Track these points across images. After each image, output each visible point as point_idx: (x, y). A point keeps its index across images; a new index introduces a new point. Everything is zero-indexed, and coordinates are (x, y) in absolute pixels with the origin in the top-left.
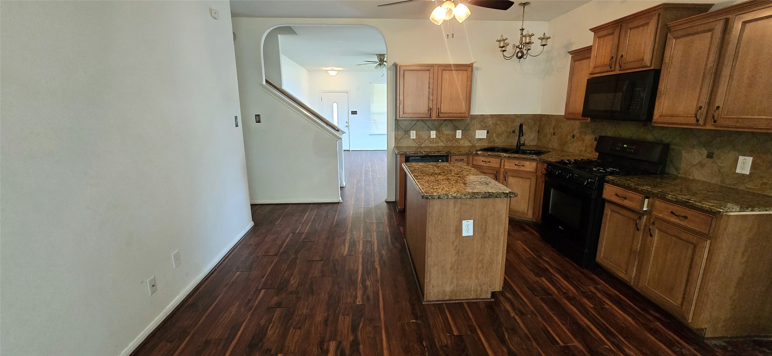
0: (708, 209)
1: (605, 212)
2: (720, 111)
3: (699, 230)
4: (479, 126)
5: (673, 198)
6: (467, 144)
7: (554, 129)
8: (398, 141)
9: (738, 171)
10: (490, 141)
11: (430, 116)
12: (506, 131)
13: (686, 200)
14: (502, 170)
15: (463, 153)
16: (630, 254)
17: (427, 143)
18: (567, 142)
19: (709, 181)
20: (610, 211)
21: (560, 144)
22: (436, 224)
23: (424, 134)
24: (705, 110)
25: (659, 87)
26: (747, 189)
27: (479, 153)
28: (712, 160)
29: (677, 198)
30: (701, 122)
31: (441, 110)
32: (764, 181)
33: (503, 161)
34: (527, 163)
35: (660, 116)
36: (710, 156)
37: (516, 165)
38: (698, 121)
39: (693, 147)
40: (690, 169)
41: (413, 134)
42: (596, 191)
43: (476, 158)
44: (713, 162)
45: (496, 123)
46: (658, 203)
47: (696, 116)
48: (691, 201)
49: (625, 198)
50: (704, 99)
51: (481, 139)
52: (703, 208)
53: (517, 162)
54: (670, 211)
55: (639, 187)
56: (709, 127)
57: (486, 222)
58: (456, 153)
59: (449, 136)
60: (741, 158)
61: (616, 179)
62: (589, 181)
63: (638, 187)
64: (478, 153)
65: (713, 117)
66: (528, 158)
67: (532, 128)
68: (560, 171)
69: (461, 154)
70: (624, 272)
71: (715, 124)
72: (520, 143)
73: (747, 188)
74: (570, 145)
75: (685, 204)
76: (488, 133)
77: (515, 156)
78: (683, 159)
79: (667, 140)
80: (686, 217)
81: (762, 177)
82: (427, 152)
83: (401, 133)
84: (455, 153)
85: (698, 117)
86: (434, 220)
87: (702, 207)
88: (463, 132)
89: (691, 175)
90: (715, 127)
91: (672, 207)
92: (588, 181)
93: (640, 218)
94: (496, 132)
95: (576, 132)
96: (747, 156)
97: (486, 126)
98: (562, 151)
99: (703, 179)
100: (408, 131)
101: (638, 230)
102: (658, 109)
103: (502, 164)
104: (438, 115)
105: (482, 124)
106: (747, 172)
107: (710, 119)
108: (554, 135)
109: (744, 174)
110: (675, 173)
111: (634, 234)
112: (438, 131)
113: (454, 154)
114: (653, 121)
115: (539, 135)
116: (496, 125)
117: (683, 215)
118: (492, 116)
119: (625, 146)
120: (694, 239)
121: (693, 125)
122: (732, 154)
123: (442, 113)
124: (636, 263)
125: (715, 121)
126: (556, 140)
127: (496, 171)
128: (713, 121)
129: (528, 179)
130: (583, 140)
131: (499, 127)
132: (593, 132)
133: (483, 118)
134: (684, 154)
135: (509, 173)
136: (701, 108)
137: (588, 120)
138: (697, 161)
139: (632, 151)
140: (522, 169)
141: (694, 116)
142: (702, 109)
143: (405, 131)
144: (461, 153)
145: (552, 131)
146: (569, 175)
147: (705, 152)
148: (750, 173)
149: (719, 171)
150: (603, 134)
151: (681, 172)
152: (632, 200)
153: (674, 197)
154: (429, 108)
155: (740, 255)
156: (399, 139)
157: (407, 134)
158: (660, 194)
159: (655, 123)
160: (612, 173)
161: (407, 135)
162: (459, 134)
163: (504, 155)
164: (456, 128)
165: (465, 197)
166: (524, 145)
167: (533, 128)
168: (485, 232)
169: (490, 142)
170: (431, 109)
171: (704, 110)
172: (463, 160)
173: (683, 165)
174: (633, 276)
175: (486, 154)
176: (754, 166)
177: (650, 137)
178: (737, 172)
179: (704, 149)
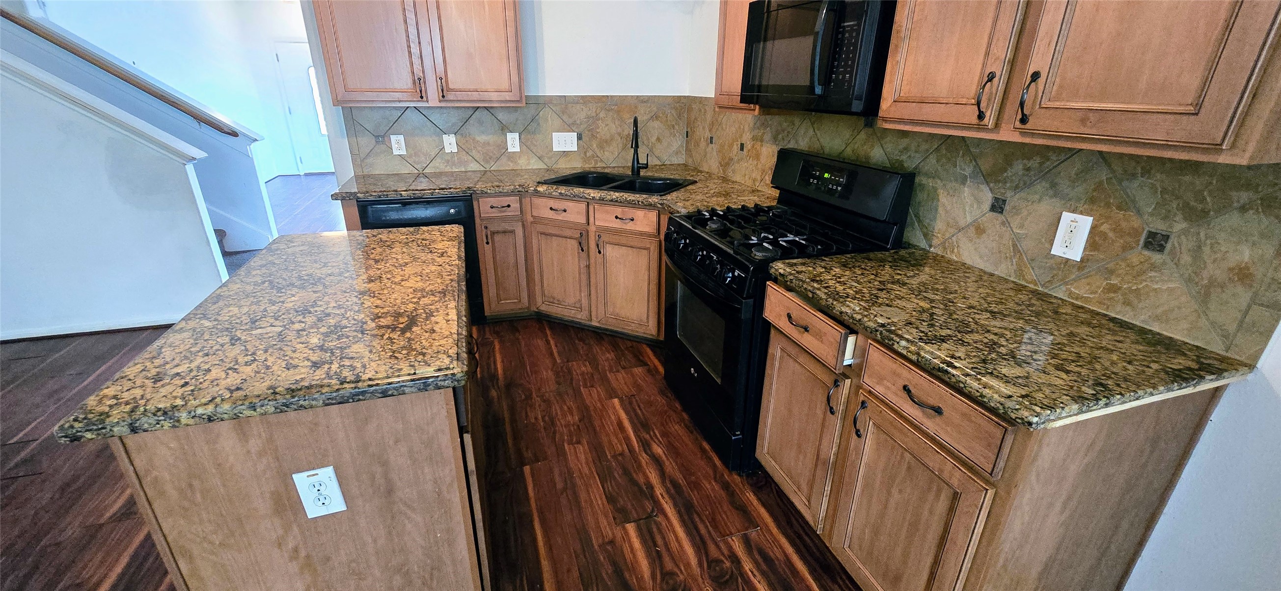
0: (998, 405)
1: (770, 351)
2: (1041, 88)
3: (968, 454)
4: (557, 122)
5: (910, 352)
6: (535, 164)
7: (710, 130)
8: (362, 161)
9: (1057, 250)
10: (586, 155)
11: (422, 97)
12: (619, 134)
13: (942, 365)
14: (592, 229)
15: (505, 191)
16: (816, 465)
17: (438, 165)
18: (731, 159)
19: (989, 269)
20: (779, 350)
21: (720, 163)
22: (186, 504)
23: (426, 144)
24: (1002, 87)
25: (897, 18)
26: (1073, 298)
27: (541, 189)
28: (1001, 217)
29: (918, 354)
30: (990, 120)
31: (447, 82)
32: (1115, 281)
33: (591, 208)
34: (639, 214)
35: (894, 101)
36: (998, 207)
37: (617, 217)
38: (981, 116)
39: (963, 180)
40: (954, 239)
41: (398, 144)
42: (751, 301)
43: (537, 201)
44: (1003, 224)
45: (597, 115)
46: (876, 355)
47: (978, 104)
48: (954, 372)
49: (806, 329)
50: (1002, 50)
51: (565, 154)
52: (985, 400)
53: (619, 211)
54: (901, 383)
55: (835, 303)
56: (1008, 134)
57: (385, 464)
58: (489, 191)
59: (491, 148)
60: (1067, 217)
61: (791, 274)
62: (736, 274)
63: (832, 304)
64: (538, 189)
65: (1022, 104)
66: (639, 202)
67: (673, 126)
68: (688, 241)
69: (501, 192)
70: (803, 499)
71: (1023, 127)
72: (638, 162)
73: (1071, 294)
74: (737, 166)
75: (937, 374)
76: (580, 138)
77: (614, 197)
78: (941, 210)
79: (910, 165)
80: (938, 411)
81: (1111, 272)
82: (413, 190)
83: (366, 142)
84: (485, 190)
85: (983, 105)
86: (173, 493)
87: (982, 396)
88: (522, 137)
89: (956, 250)
90: (1023, 134)
91: (905, 373)
92: (733, 274)
93: (836, 384)
94: (597, 137)
95: (747, 138)
96: (1081, 213)
97: (574, 123)
98: (725, 180)
99: (980, 264)
100: (383, 137)
101: (832, 413)
102: (891, 82)
103: (591, 213)
104: (443, 96)
105: (564, 118)
106: (1076, 254)
107: (1012, 110)
108: (711, 142)
109: (1068, 260)
110: (923, 244)
111: (824, 419)
112: (462, 135)
113: (484, 194)
114: (881, 114)
115: (687, 142)
116: (598, 120)
117: (932, 402)
118: (585, 100)
119: (826, 175)
120: (956, 476)
121: (968, 127)
122: (1045, 207)
123: (453, 90)
124: (828, 488)
125: (1024, 120)
126: (715, 153)
127: (579, 232)
128: (1019, 116)
129: (644, 249)
130: (757, 157)
131: (604, 126)
132: (775, 139)
133: (565, 103)
134: (943, 198)
135: (605, 237)
136: (991, 77)
137: (754, 110)
138: (969, 219)
139: (839, 188)
140: (630, 226)
141: (973, 101)
142: (996, 80)
143: (377, 137)
144: (501, 190)
145: (708, 134)
146: (703, 253)
147: (988, 198)
148: (1082, 258)
149: (1014, 246)
150: (791, 145)
151: (935, 242)
152: (819, 336)
153: (913, 348)
154: (416, 79)
155: (1058, 506)
156: (362, 156)
157: (383, 142)
158: (881, 333)
159: (885, 120)
160: (786, 254)
161: (383, 147)
162: (513, 142)
163: (592, 195)
164: (504, 129)
165: (255, 410)
166: (646, 166)
167: (677, 127)
168: (390, 491)
169: (586, 160)
170: (419, 79)
171: (999, 83)
172: (509, 206)
173: (939, 225)
174: (822, 514)
175: (554, 193)
176: (1094, 241)
177: (877, 154)
178: (1053, 252)
179: (985, 188)
